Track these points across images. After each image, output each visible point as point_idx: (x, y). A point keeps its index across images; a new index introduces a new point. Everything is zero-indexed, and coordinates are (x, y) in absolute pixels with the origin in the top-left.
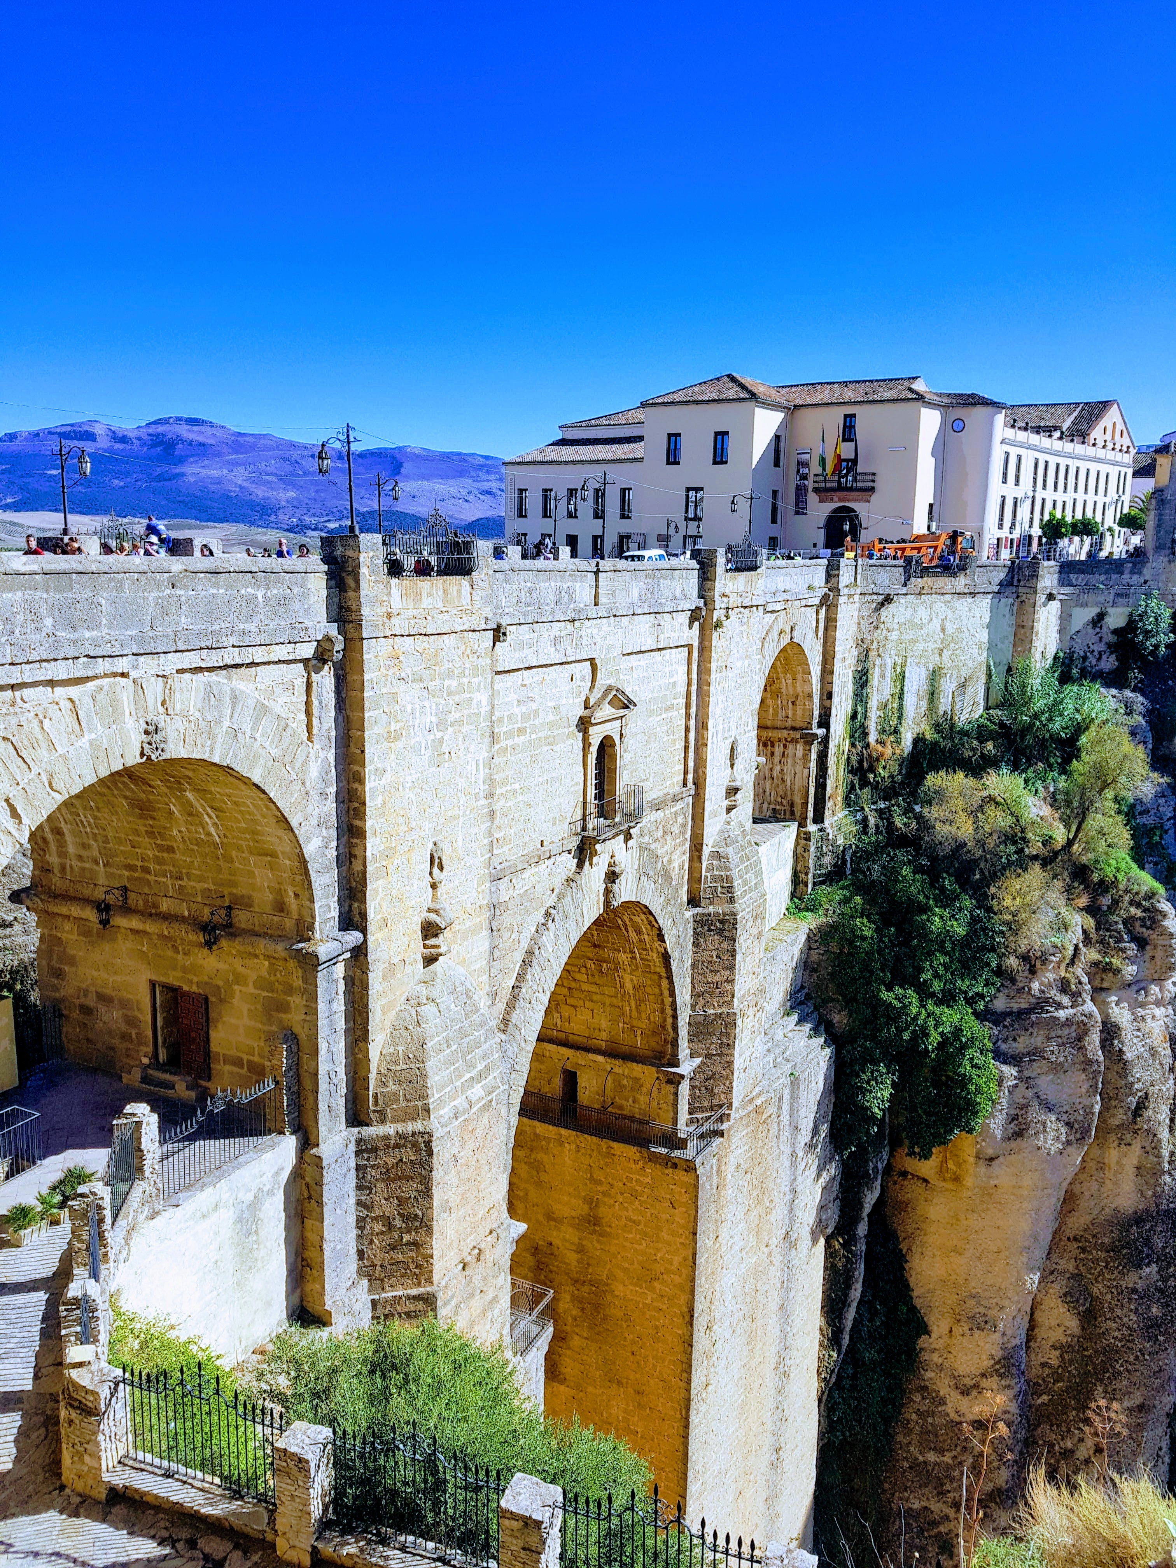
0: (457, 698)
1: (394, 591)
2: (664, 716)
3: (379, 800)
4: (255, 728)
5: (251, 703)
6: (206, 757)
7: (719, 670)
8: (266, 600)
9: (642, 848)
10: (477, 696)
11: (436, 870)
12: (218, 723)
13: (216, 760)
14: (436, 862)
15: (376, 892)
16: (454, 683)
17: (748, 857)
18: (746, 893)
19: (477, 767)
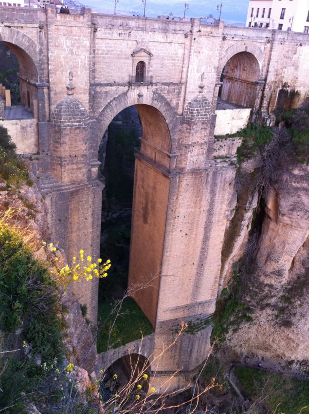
1: (58, 16)
5: (22, 34)
7: (196, 52)
8: (27, 16)
9: (154, 93)
10: (85, 42)
11: (71, 77)
12: (14, 36)
13: (13, 43)
14: (71, 75)
15: (52, 76)
16: (77, 38)
17: (203, 107)
18: (199, 115)
19: (85, 57)
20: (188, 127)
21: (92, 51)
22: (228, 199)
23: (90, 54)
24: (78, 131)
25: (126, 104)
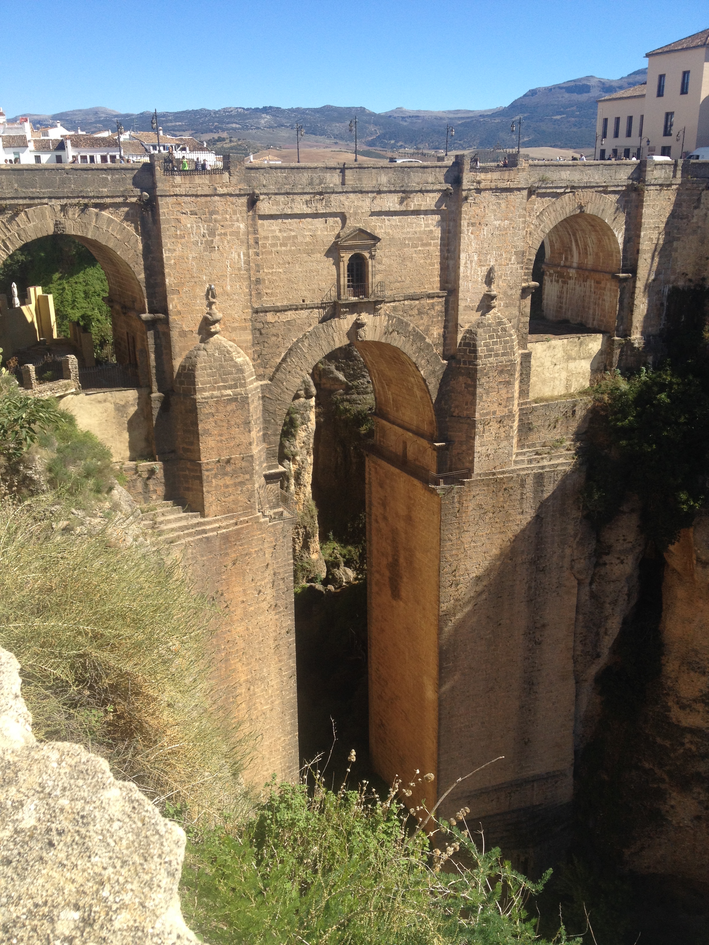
0: (222, 223)
2: (420, 248)
3: (173, 261)
4: (108, 227)
6: (84, 235)
7: (473, 225)
8: (113, 180)
10: (236, 224)
11: (210, 297)
12: (90, 224)
13: (89, 237)
14: (210, 293)
15: (172, 300)
17: (498, 337)
18: (490, 356)
19: (239, 256)
20: (469, 382)
21: (251, 242)
22: (575, 535)
23: (249, 247)
24: (232, 407)
25: (332, 342)
